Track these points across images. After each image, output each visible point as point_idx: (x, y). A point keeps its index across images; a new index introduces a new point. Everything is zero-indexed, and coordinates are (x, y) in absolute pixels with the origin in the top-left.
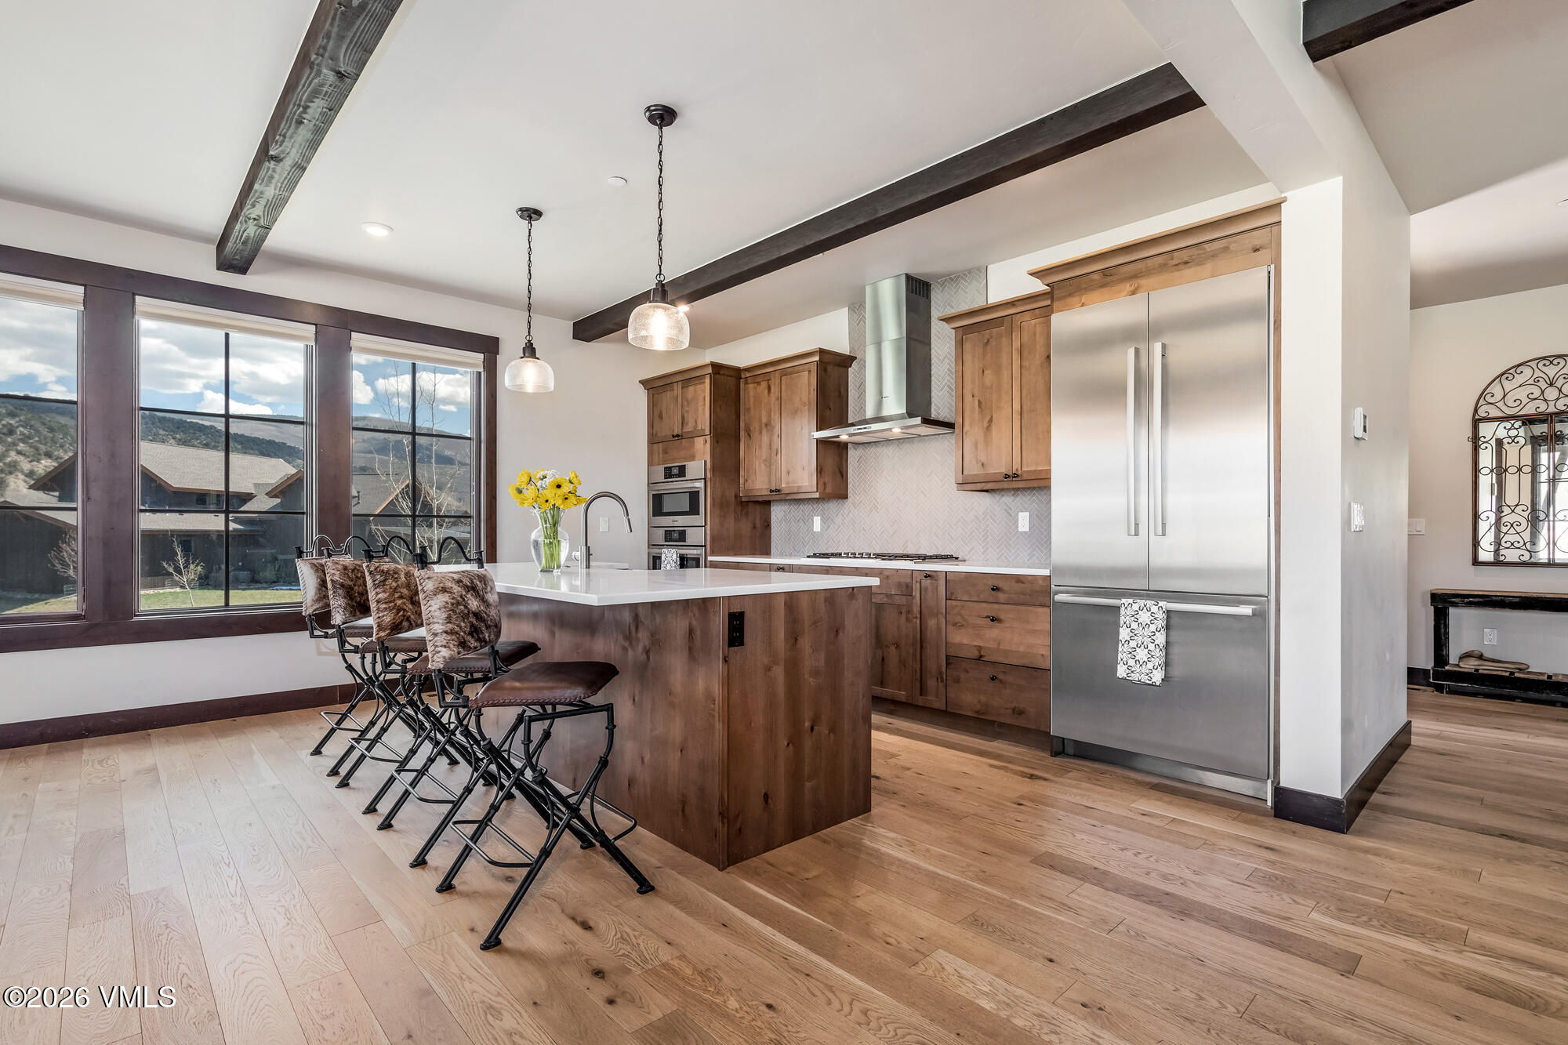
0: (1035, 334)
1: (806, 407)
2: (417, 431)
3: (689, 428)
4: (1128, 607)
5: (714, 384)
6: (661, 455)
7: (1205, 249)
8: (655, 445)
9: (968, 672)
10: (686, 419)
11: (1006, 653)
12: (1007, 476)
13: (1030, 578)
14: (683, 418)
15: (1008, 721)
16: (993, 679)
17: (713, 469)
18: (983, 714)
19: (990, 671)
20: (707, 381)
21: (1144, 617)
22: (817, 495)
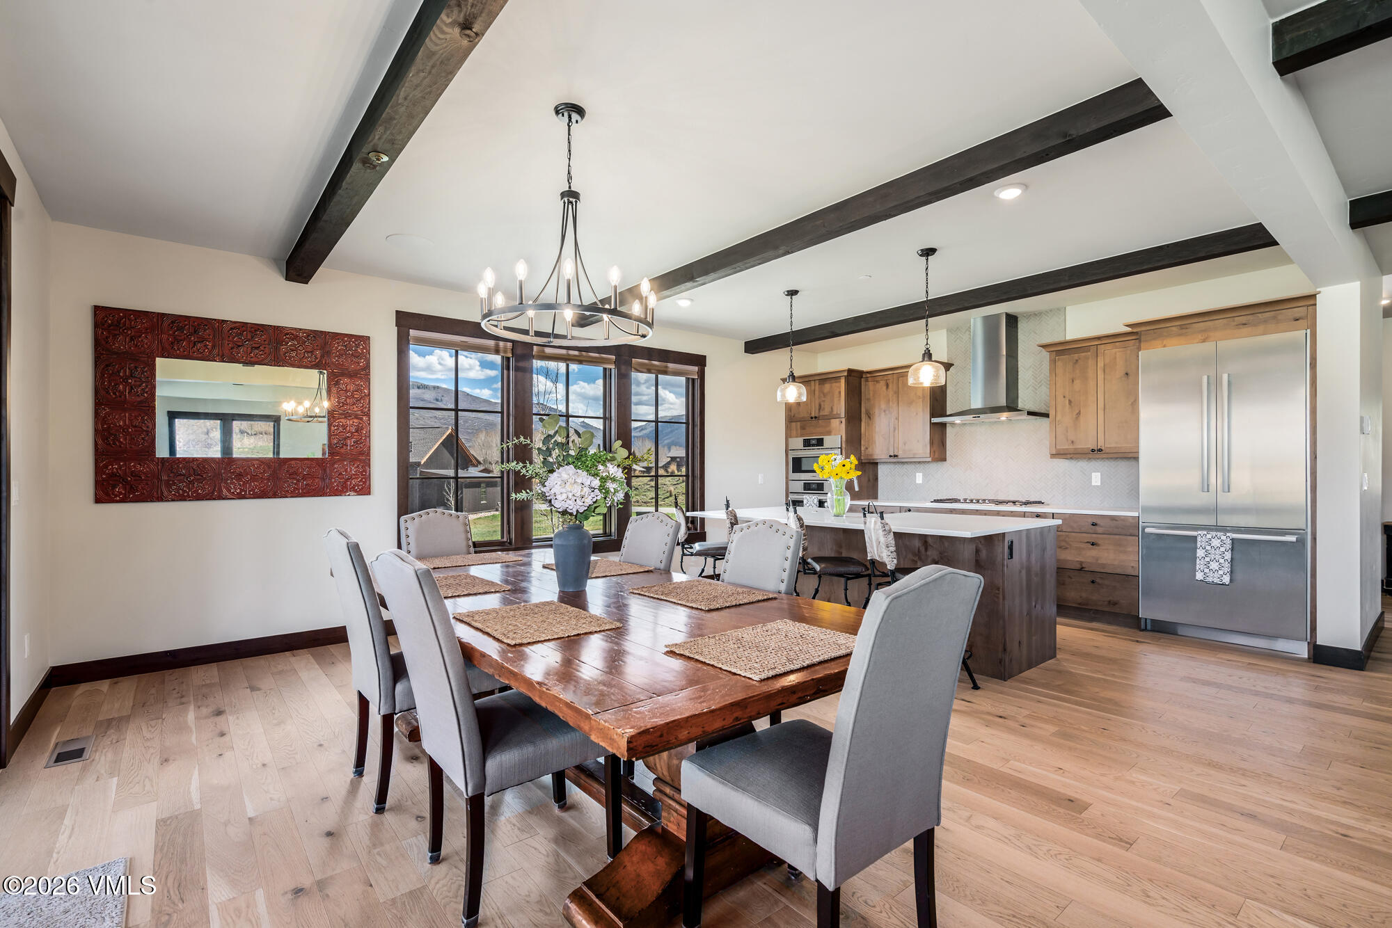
0: (1115, 358)
1: (921, 400)
2: (659, 420)
3: (826, 412)
4: (1202, 537)
5: (848, 383)
6: (799, 431)
7: (1258, 317)
8: (794, 424)
9: (1071, 578)
10: (822, 406)
11: (1103, 565)
12: (1093, 451)
13: (1122, 517)
14: (820, 405)
15: (1106, 609)
16: (1093, 582)
17: (847, 441)
18: (1084, 605)
19: (1090, 578)
20: (843, 381)
21: (1216, 543)
22: (930, 459)
